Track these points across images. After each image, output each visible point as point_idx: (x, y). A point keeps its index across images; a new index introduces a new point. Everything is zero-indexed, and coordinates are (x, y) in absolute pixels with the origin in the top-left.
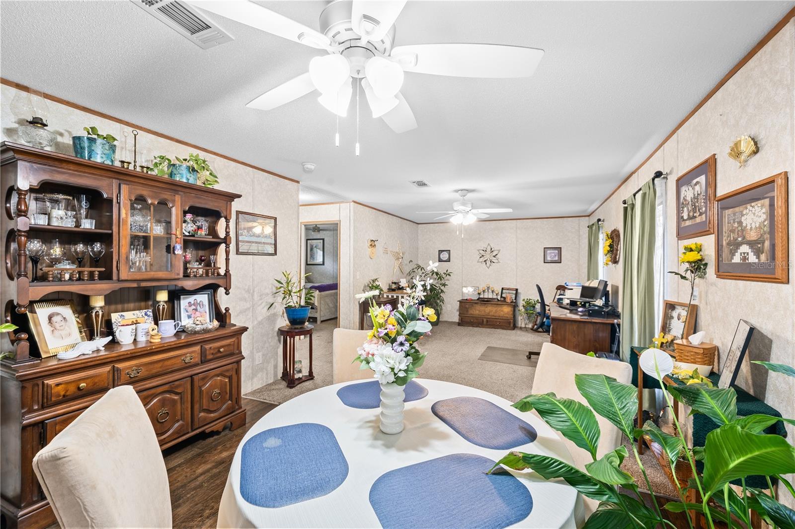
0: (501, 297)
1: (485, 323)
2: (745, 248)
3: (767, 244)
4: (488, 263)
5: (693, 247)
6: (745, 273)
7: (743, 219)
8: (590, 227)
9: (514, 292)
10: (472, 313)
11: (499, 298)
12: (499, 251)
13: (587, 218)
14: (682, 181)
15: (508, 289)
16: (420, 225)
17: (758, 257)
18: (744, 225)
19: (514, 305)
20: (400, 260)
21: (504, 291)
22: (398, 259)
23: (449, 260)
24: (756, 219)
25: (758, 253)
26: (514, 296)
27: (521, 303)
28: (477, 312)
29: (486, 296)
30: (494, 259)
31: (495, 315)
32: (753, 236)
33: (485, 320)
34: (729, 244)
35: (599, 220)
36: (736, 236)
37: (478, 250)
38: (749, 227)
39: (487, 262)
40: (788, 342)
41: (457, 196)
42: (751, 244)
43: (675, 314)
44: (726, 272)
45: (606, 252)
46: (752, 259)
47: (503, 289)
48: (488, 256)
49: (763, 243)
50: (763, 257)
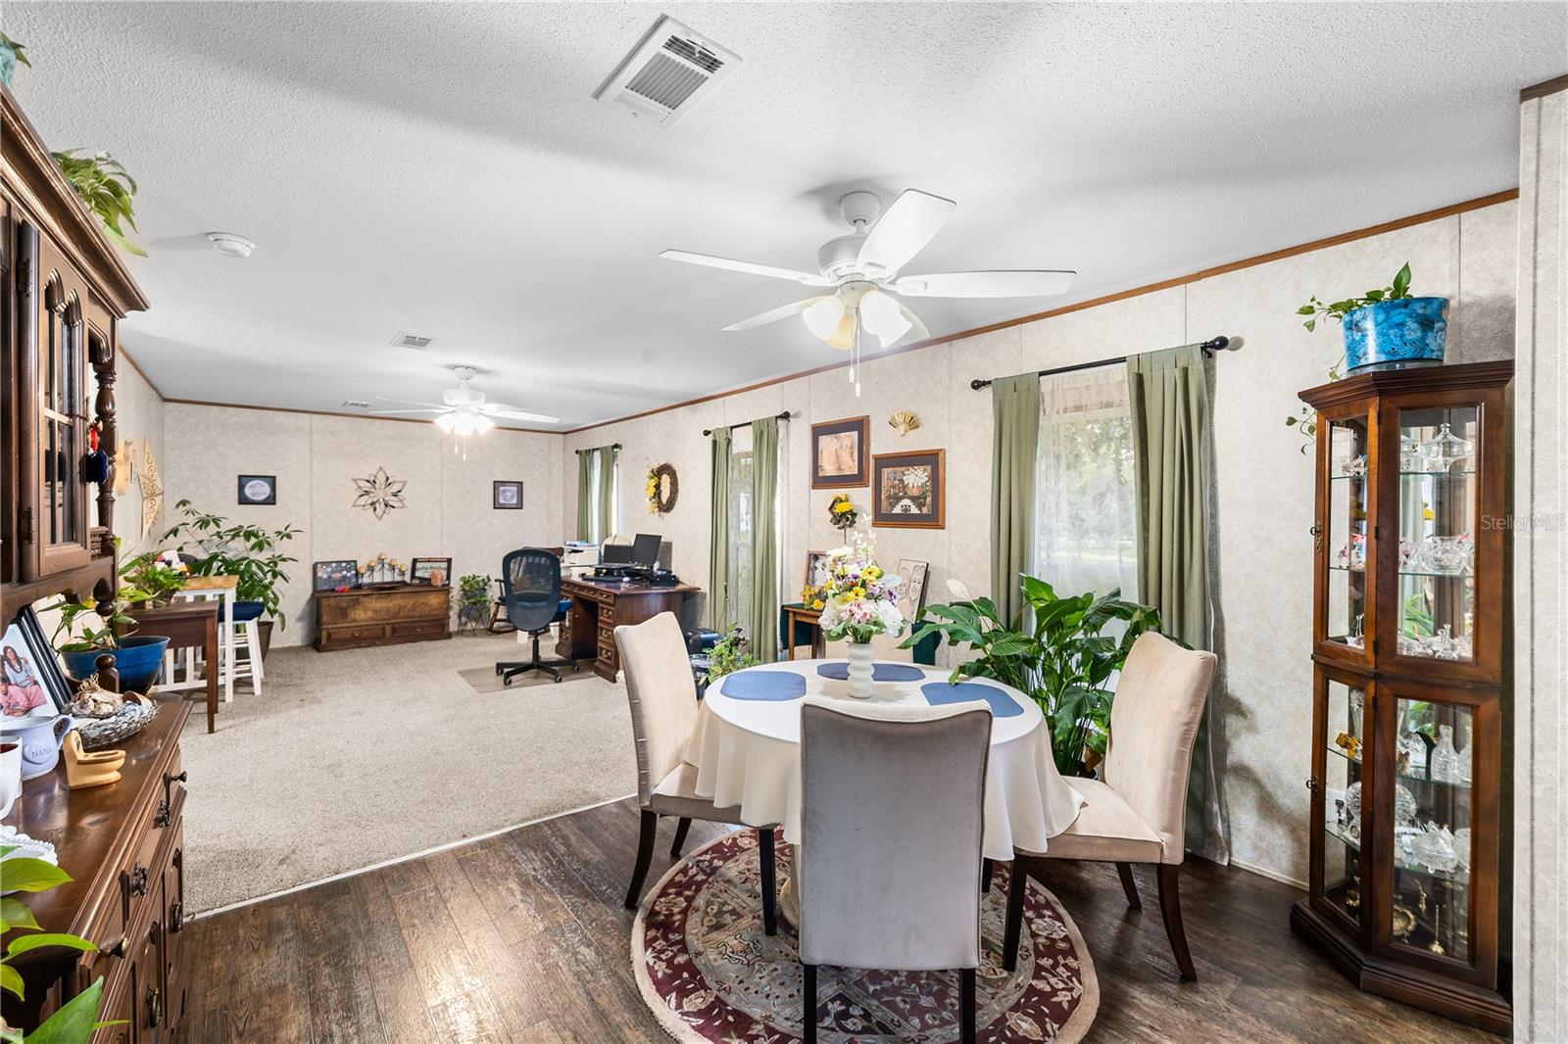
0: (413, 576)
1: (388, 633)
2: (906, 502)
3: (929, 500)
4: (380, 507)
5: (843, 498)
6: (906, 520)
7: (904, 478)
8: (585, 455)
9: (445, 565)
10: (357, 617)
11: (407, 579)
12: (404, 483)
13: (561, 436)
14: (818, 431)
15: (429, 561)
16: (170, 405)
17: (920, 509)
18: (906, 483)
19: (446, 589)
20: (158, 499)
21: (418, 565)
22: (152, 496)
23: (271, 500)
24: (917, 479)
25: (920, 506)
26: (445, 573)
27: (456, 583)
28: (370, 614)
29: (377, 578)
30: (393, 501)
31: (412, 614)
32: (915, 492)
33: (388, 629)
34: (888, 497)
35: (616, 446)
36: (897, 491)
37: (355, 481)
38: (911, 485)
39: (377, 505)
40: (943, 570)
41: (452, 376)
42: (913, 499)
43: (819, 564)
44: (882, 519)
45: (652, 495)
46: (914, 510)
47: (415, 561)
48: (380, 494)
49: (926, 498)
50: (925, 510)
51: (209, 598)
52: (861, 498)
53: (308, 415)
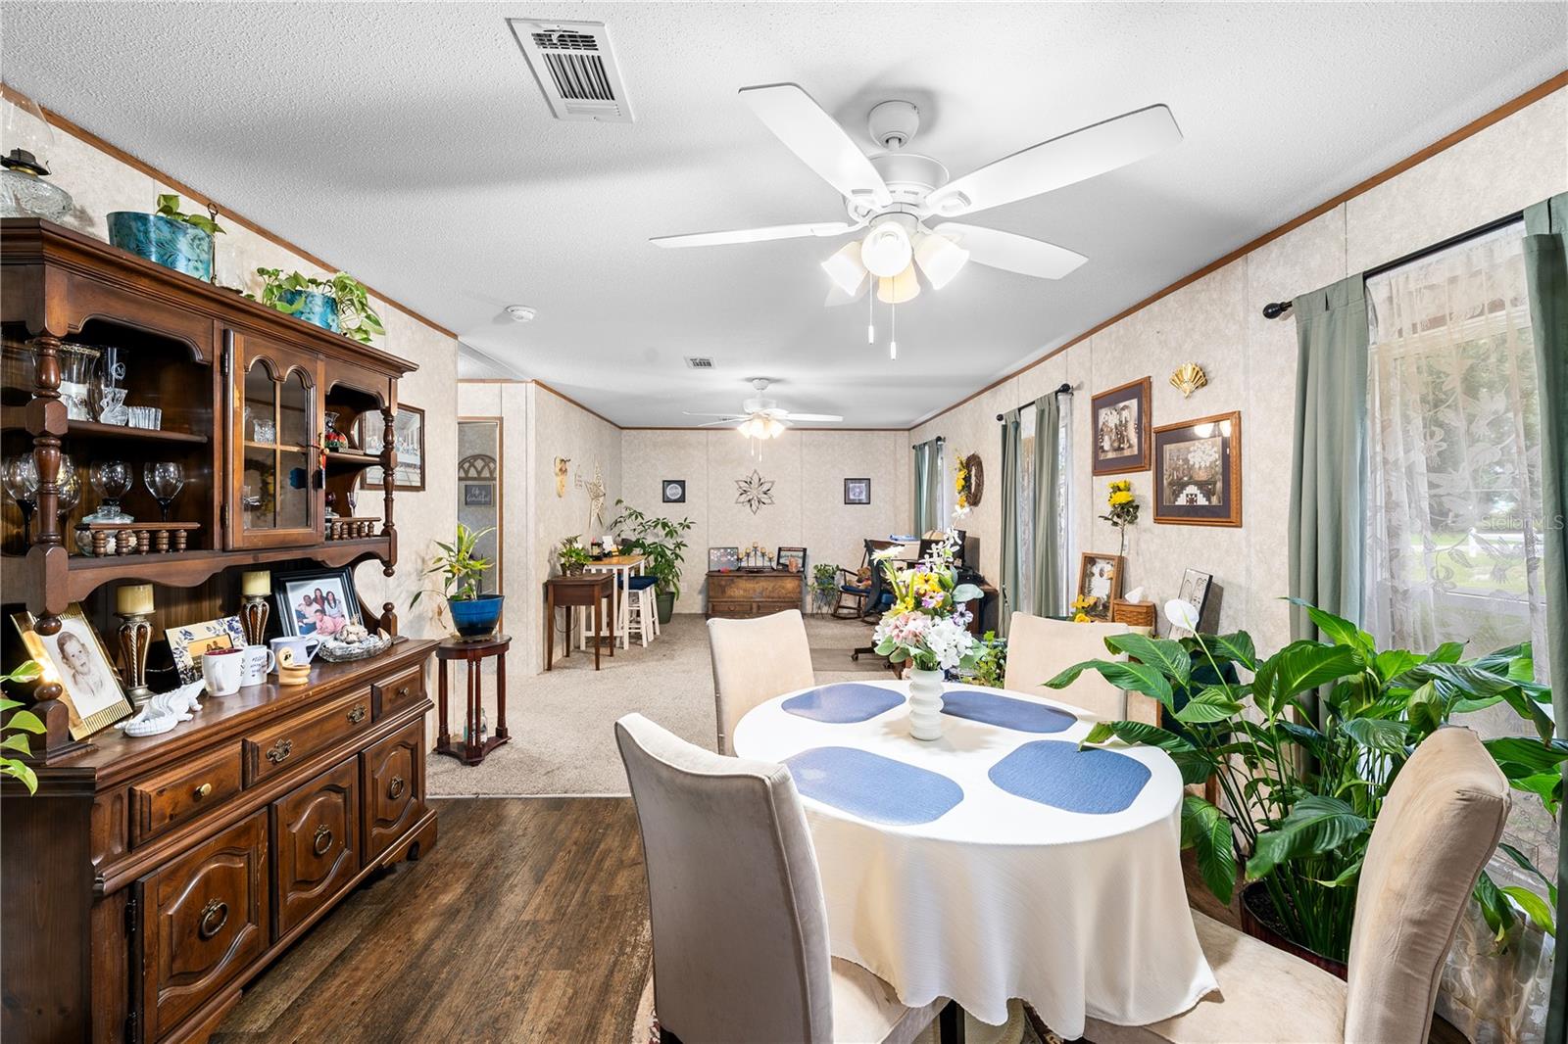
0: (778, 563)
1: (755, 610)
2: (1192, 489)
3: (1219, 485)
4: (755, 503)
5: (1122, 486)
6: (1192, 514)
7: (1189, 456)
8: (919, 449)
9: (801, 554)
10: (732, 594)
11: (774, 565)
12: (773, 483)
13: (906, 433)
14: (1100, 402)
15: (790, 550)
16: (625, 432)
17: (1209, 500)
18: (1191, 463)
19: (800, 575)
21: (782, 553)
23: (682, 499)
24: (1205, 458)
25: (1208, 495)
26: (800, 561)
27: (811, 572)
28: (741, 592)
29: (752, 563)
30: (765, 499)
31: (772, 595)
32: (1202, 476)
33: (755, 606)
34: (1171, 484)
35: (939, 439)
36: (1181, 475)
37: (737, 482)
38: (1197, 466)
39: (753, 502)
40: (1240, 587)
41: (750, 387)
42: (1201, 485)
43: (1096, 570)
44: (1166, 513)
45: (961, 488)
46: (1202, 501)
47: (780, 549)
48: (754, 493)
49: (1215, 483)
50: (1215, 500)
51: (604, 571)
52: (1142, 484)
53: (705, 431)
